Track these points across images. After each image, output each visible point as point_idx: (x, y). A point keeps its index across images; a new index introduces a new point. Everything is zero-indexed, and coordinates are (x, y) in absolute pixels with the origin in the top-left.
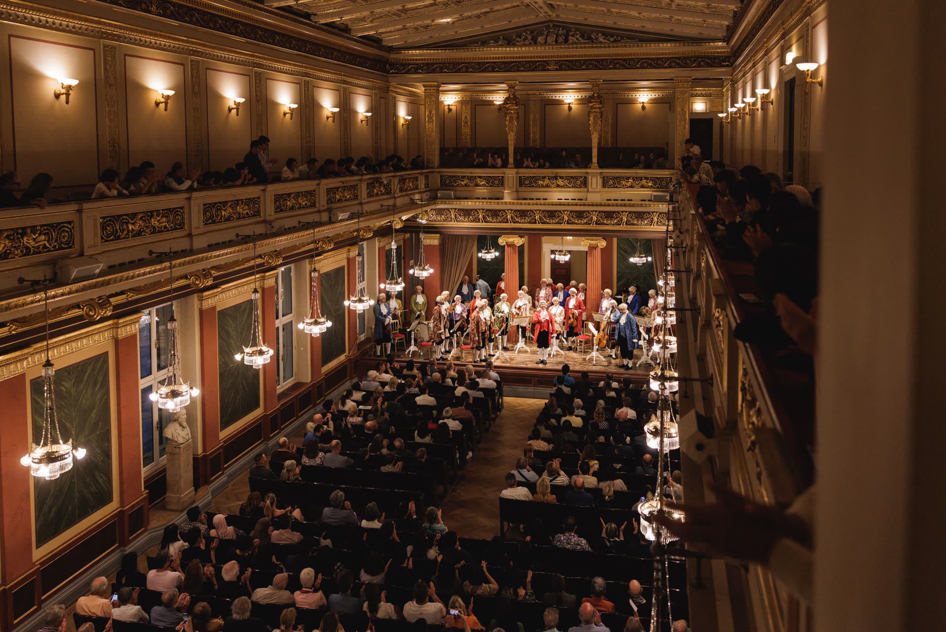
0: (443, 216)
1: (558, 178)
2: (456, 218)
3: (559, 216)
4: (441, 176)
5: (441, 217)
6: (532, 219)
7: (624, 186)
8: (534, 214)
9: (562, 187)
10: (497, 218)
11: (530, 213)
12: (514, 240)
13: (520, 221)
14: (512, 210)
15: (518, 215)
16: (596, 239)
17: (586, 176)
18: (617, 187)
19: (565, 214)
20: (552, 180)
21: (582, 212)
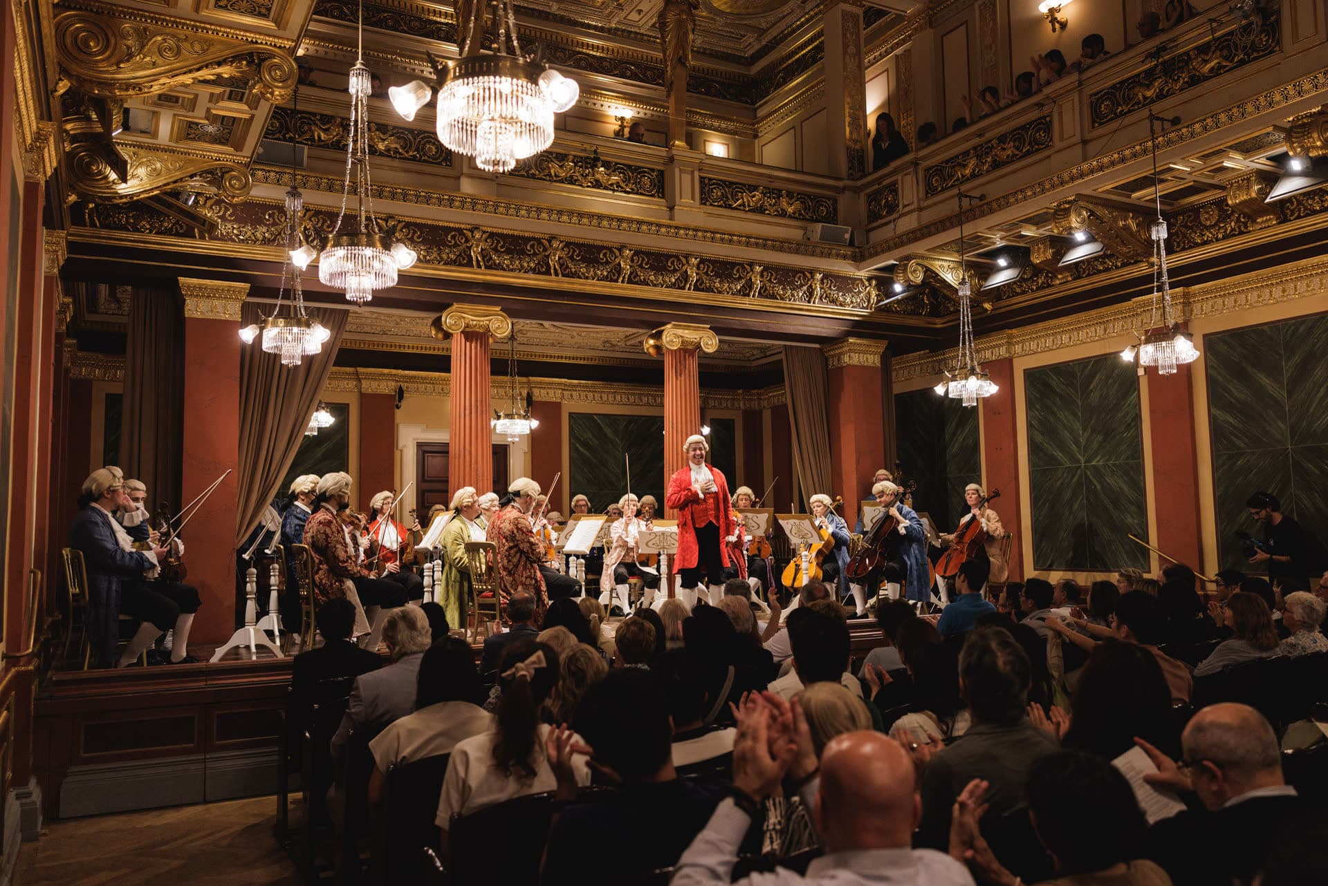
0: (260, 228)
2: (306, 236)
3: (608, 262)
5: (254, 229)
6: (539, 263)
7: (744, 206)
8: (545, 250)
9: (606, 188)
10: (440, 249)
11: (532, 246)
12: (490, 321)
13: (507, 266)
14: (484, 232)
15: (502, 247)
16: (696, 329)
17: (662, 168)
18: (730, 207)
19: (622, 257)
20: (581, 167)
21: (663, 255)
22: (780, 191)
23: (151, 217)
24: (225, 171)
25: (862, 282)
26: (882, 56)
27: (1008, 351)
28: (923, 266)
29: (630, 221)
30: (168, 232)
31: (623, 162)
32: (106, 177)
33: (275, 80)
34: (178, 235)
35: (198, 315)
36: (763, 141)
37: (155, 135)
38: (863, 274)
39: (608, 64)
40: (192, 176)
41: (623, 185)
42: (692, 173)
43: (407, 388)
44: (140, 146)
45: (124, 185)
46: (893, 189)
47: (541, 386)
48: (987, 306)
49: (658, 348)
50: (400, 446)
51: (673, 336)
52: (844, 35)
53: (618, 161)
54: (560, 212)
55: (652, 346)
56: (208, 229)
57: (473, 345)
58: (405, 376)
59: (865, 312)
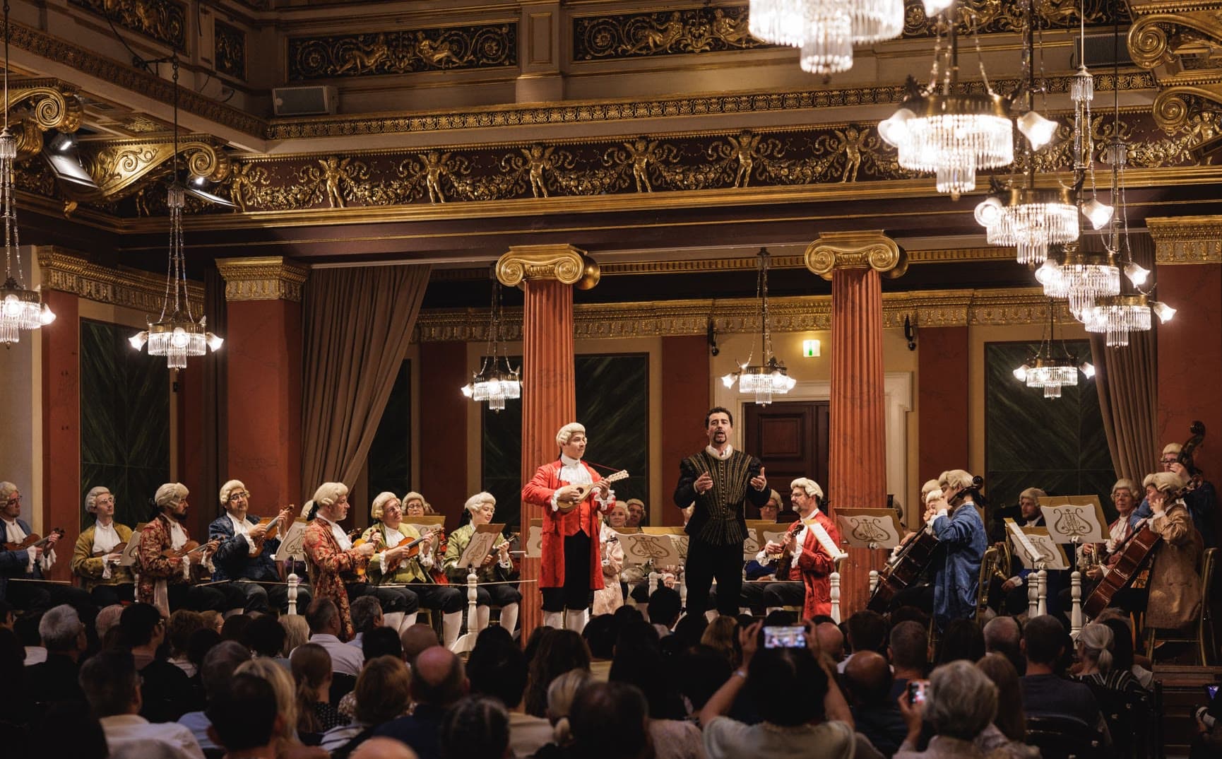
0: (295, 189)
1: (719, 14)
2: (341, 190)
3: (719, 159)
4: (292, 42)
5: (288, 191)
6: (619, 178)
8: (628, 157)
10: (491, 180)
11: (610, 156)
12: (555, 264)
13: (576, 188)
19: (742, 148)
35: (239, 298)
47: (930, 303)
58: (722, 308)
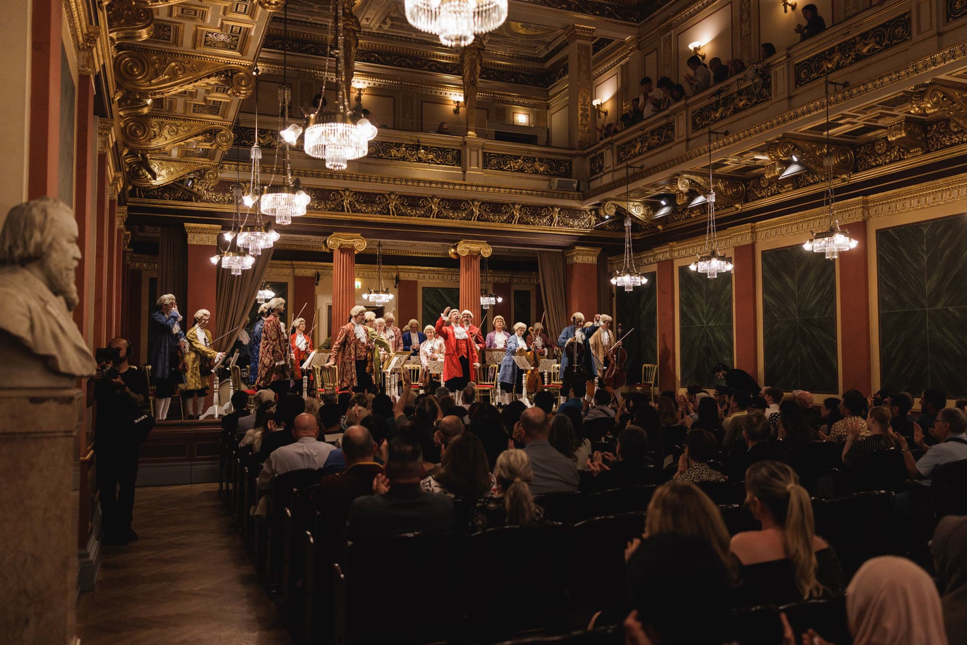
0: (227, 195)
1: (420, 147)
3: (424, 206)
5: (224, 195)
6: (383, 208)
7: (511, 168)
8: (387, 200)
9: (425, 162)
10: (326, 202)
11: (379, 198)
12: (354, 242)
13: (365, 210)
14: (351, 191)
15: (361, 200)
16: (477, 243)
17: (460, 148)
18: (502, 169)
19: (433, 203)
20: (410, 150)
21: (458, 201)
22: (535, 158)
23: (170, 191)
24: (206, 170)
25: (586, 213)
26: (612, 67)
27: (671, 255)
28: (615, 205)
29: (437, 183)
30: (179, 199)
31: (436, 146)
32: (146, 177)
33: (223, 142)
34: (184, 200)
35: (195, 243)
36: (552, 111)
37: (170, 155)
38: (587, 207)
39: (450, 67)
40: (189, 174)
41: (435, 160)
42: (478, 150)
43: (323, 272)
44: (163, 160)
45: (154, 181)
46: (601, 156)
47: (404, 271)
48: (660, 227)
49: (456, 254)
50: (318, 308)
51: (463, 248)
52: (579, 59)
53: (433, 145)
54: (395, 180)
55: (452, 253)
56: (199, 198)
57: (345, 256)
58: (321, 266)
59: (588, 231)
